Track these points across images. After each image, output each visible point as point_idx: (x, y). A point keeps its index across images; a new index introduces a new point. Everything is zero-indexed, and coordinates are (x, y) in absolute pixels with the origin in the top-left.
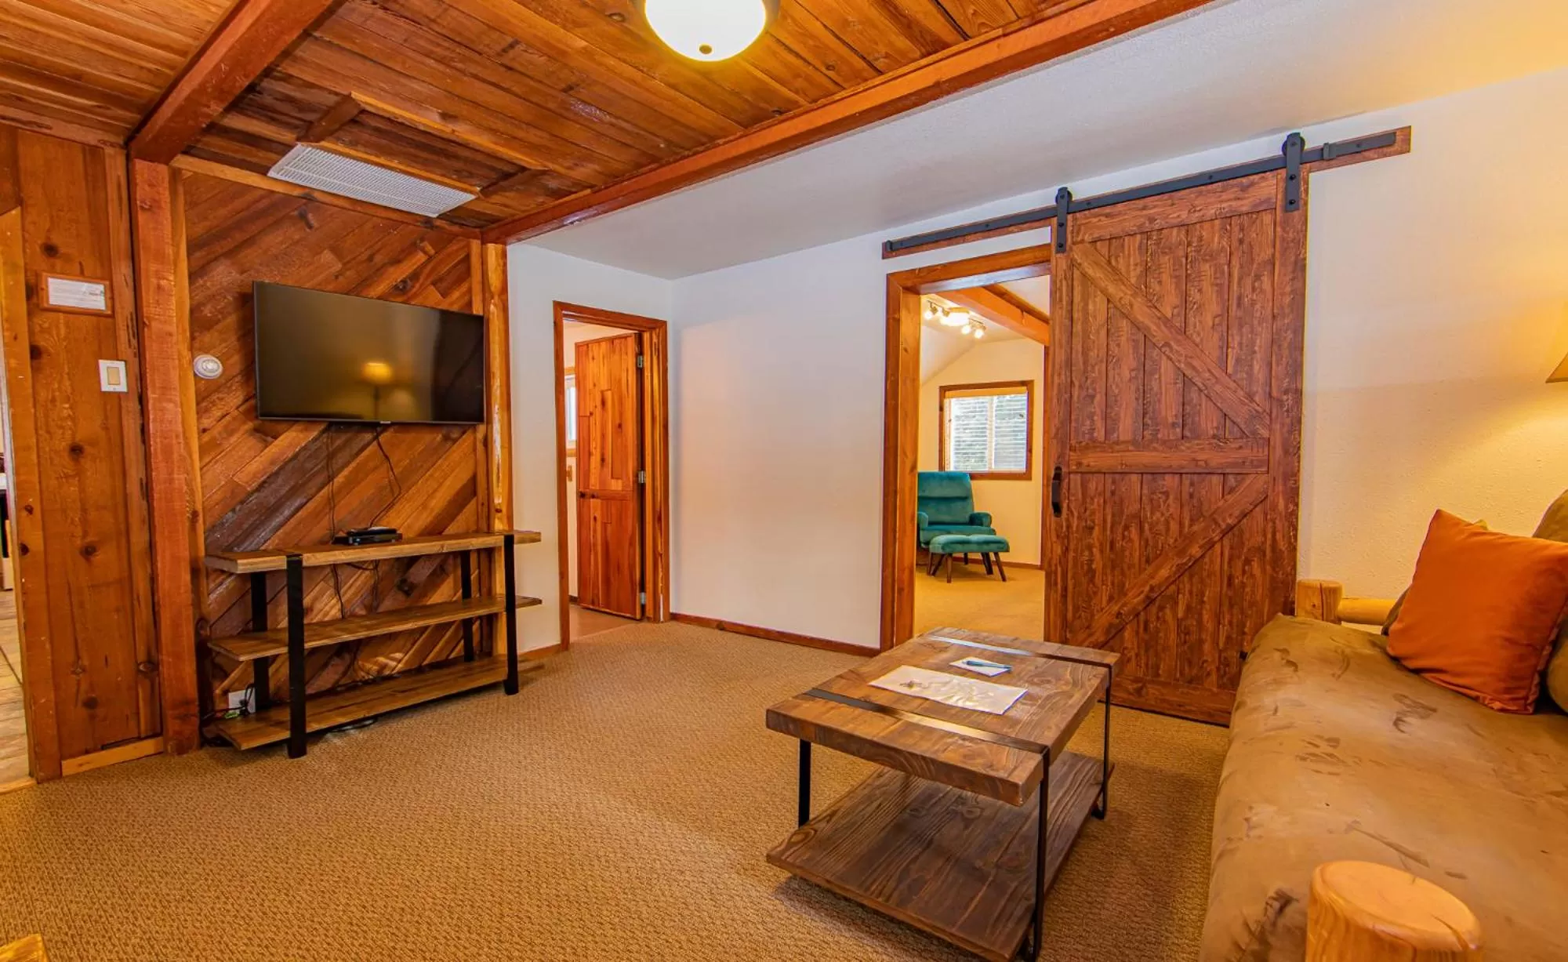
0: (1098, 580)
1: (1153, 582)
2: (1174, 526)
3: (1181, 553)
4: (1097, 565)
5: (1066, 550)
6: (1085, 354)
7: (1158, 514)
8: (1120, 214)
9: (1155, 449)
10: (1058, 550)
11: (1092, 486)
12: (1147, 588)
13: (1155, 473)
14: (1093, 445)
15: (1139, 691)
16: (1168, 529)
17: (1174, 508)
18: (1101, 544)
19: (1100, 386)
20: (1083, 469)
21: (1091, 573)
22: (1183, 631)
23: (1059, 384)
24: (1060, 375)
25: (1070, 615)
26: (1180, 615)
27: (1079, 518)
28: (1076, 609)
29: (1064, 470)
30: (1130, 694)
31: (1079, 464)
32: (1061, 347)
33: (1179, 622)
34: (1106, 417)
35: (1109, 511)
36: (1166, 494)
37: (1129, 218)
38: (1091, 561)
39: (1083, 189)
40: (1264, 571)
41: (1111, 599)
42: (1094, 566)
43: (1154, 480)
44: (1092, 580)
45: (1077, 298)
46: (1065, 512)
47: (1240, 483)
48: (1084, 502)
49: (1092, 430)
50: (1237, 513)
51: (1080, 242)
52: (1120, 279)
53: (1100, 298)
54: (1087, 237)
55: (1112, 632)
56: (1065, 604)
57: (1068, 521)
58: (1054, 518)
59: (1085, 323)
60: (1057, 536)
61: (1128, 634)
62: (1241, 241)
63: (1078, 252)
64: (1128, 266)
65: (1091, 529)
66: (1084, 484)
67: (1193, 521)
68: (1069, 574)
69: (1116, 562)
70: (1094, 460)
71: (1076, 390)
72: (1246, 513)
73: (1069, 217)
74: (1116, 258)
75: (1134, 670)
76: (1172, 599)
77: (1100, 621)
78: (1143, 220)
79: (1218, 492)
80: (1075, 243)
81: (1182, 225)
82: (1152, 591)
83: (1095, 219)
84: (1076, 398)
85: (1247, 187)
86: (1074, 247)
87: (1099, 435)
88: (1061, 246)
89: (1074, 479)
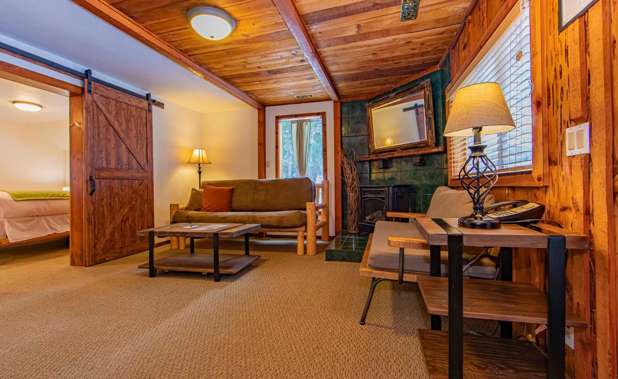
0: (106, 218)
1: (123, 215)
2: (127, 196)
3: (130, 204)
4: (106, 212)
5: (94, 209)
6: (99, 135)
7: (123, 192)
8: (109, 90)
9: (122, 172)
10: (92, 209)
11: (103, 184)
12: (121, 217)
13: (121, 179)
14: (102, 169)
15: (121, 252)
16: (126, 197)
17: (127, 190)
18: (106, 204)
19: (104, 147)
20: (100, 178)
21: (103, 215)
22: (131, 227)
23: (90, 145)
24: (90, 141)
25: (97, 233)
26: (130, 223)
27: (99, 196)
28: (99, 230)
29: (94, 178)
30: (118, 253)
31: (99, 175)
32: (90, 130)
33: (130, 225)
34: (107, 160)
35: (109, 192)
36: (125, 186)
37: (113, 94)
38: (103, 211)
39: (96, 74)
40: (148, 206)
41: (111, 223)
42: (105, 213)
43: (122, 182)
44: (104, 218)
45: (95, 114)
46: (94, 193)
47: (142, 182)
48: (100, 190)
49: (102, 163)
50: (142, 191)
51: (97, 93)
52: (110, 113)
53: (103, 117)
54: (99, 93)
55: (112, 234)
56: (95, 229)
57: (95, 197)
58: (90, 196)
59: (98, 123)
60: (92, 203)
61: (116, 234)
62: (140, 115)
63: (95, 96)
64: (112, 109)
65: (103, 199)
66: (100, 183)
67: (132, 194)
68: (96, 217)
69: (111, 210)
70: (103, 174)
71: (96, 148)
72: (144, 191)
73: (92, 82)
74: (108, 105)
75: (118, 245)
76: (128, 219)
77: (108, 232)
78: (116, 97)
79: (138, 185)
80: (95, 93)
81: (126, 104)
82: (123, 217)
83: (102, 88)
84: (96, 151)
85: (141, 101)
86: (94, 94)
87: (105, 165)
88: (90, 91)
89: (97, 181)
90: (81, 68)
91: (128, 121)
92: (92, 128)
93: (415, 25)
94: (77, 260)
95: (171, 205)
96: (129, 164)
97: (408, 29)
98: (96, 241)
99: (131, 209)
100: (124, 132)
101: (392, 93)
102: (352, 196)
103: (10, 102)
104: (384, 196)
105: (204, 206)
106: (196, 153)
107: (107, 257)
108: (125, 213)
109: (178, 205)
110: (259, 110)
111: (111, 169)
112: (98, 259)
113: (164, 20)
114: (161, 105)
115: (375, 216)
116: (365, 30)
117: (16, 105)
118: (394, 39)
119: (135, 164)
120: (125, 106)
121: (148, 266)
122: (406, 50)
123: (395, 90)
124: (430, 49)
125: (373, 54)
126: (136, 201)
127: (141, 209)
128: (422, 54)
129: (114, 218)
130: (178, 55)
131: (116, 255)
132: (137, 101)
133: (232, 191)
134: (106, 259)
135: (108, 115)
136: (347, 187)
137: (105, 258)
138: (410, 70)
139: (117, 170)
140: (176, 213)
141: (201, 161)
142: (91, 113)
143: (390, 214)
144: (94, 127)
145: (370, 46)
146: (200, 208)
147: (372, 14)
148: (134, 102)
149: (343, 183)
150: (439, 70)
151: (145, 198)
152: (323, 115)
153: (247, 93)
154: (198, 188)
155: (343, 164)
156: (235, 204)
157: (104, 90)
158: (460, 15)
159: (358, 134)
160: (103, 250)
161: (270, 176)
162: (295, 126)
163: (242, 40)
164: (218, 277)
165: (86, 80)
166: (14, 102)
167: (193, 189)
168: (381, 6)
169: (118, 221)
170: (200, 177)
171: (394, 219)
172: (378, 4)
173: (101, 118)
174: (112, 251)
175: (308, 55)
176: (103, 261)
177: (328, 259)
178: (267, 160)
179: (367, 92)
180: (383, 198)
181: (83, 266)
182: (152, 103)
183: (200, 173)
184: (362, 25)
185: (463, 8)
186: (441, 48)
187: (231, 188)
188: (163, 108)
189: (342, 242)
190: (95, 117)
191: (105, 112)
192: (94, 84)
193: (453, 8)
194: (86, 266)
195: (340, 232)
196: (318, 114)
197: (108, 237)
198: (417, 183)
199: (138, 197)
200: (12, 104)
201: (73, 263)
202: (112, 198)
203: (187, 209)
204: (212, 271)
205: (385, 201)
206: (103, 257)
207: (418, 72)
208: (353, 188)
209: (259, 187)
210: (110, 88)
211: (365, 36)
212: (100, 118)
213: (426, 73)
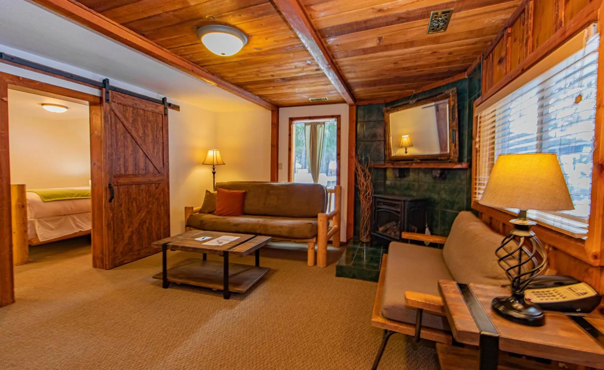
0: (124, 223)
1: (141, 218)
2: (145, 200)
3: (147, 207)
4: (124, 217)
5: (113, 215)
6: (117, 143)
7: (140, 197)
8: (127, 98)
9: (140, 177)
10: (111, 215)
11: (121, 190)
12: (139, 221)
13: (138, 184)
14: (121, 176)
15: (139, 254)
16: (143, 201)
17: (144, 195)
18: (125, 209)
19: (122, 155)
20: (119, 184)
21: (122, 221)
22: (148, 230)
23: (109, 153)
24: (109, 149)
25: (116, 237)
26: (147, 226)
27: (117, 202)
28: (118, 235)
29: (112, 185)
31: (117, 182)
32: (109, 139)
33: (147, 228)
34: (125, 166)
35: (127, 198)
36: (142, 190)
37: (129, 101)
38: (122, 216)
39: (114, 82)
40: (164, 208)
41: (129, 227)
42: (123, 218)
43: (139, 187)
44: (122, 223)
45: (113, 122)
46: (113, 200)
47: (158, 186)
48: (119, 196)
49: (120, 170)
50: (158, 194)
51: (115, 102)
52: (127, 120)
53: (121, 124)
54: (116, 101)
55: (131, 237)
56: (114, 234)
57: (114, 203)
58: (109, 203)
59: (116, 132)
60: (111, 210)
61: (134, 237)
62: (156, 120)
63: (113, 105)
64: (129, 116)
65: (121, 205)
66: (118, 189)
67: (149, 197)
68: (115, 223)
69: (130, 214)
70: (122, 181)
71: (114, 156)
72: (160, 194)
73: (110, 91)
74: (126, 112)
75: (136, 248)
76: (145, 222)
77: (127, 235)
78: (133, 103)
79: (154, 189)
80: (112, 101)
81: (143, 110)
82: (141, 220)
83: (119, 96)
84: (114, 158)
85: (157, 106)
86: (112, 103)
87: (123, 172)
88: (107, 100)
89: (115, 188)
90: (99, 78)
91: (145, 127)
92: (110, 137)
93: (444, 36)
94: (98, 263)
95: (186, 208)
96: (146, 168)
97: (435, 41)
98: (116, 245)
99: (148, 212)
100: (141, 138)
101: (412, 99)
102: (365, 205)
103: (39, 104)
104: (399, 210)
105: (218, 209)
106: (211, 153)
107: (126, 260)
108: (142, 217)
109: (192, 208)
110: (272, 111)
111: (129, 175)
112: (117, 262)
113: (175, 37)
114: (177, 108)
115: (388, 227)
116: (386, 42)
117: (45, 107)
118: (418, 50)
119: (151, 169)
120: (141, 112)
121: (162, 277)
122: (433, 59)
123: (415, 96)
124: (458, 58)
125: (394, 63)
126: (153, 204)
127: (158, 212)
128: (448, 63)
129: (132, 221)
130: (190, 66)
131: (135, 257)
132: (154, 106)
133: (245, 194)
134: (125, 262)
135: (125, 123)
136: (360, 195)
137: (123, 261)
138: (433, 77)
139: (135, 175)
140: (190, 217)
141: (215, 163)
142: (109, 122)
143: (405, 235)
144: (112, 135)
145: (390, 56)
146: (214, 211)
147: (395, 27)
148: (151, 107)
149: (357, 190)
150: (467, 78)
151: (162, 201)
152: (338, 117)
153: (261, 96)
154: (212, 191)
155: (357, 171)
156: (247, 208)
157: (122, 98)
158: (497, 26)
159: (374, 139)
160: (122, 253)
161: (283, 181)
162: (308, 128)
163: (255, 53)
164: (227, 295)
165: (104, 89)
166: (43, 104)
167: (207, 191)
168: (406, 20)
169: (136, 225)
170: (214, 178)
171: (409, 241)
172: (403, 18)
173: (120, 126)
174: (131, 254)
175: (323, 66)
176: (121, 264)
177: (338, 275)
178: (279, 162)
179: (385, 96)
180: (398, 212)
181: (103, 268)
182: (168, 107)
183: (214, 173)
184: (383, 38)
185: (502, 20)
186: (471, 57)
187: (244, 191)
188: (179, 110)
189: (353, 255)
190: (113, 125)
191: (123, 120)
192: (112, 93)
193: (490, 20)
194: (106, 269)
195: (351, 239)
196: (332, 117)
197: (126, 241)
198: (436, 197)
199: (154, 201)
200: (41, 106)
201: (95, 266)
202: (130, 203)
203: (201, 211)
204: (221, 287)
205: (400, 215)
206: (122, 260)
207: (443, 78)
208: (366, 196)
209: (271, 192)
210: (127, 96)
211: (387, 48)
212: (118, 126)
213: (451, 80)
